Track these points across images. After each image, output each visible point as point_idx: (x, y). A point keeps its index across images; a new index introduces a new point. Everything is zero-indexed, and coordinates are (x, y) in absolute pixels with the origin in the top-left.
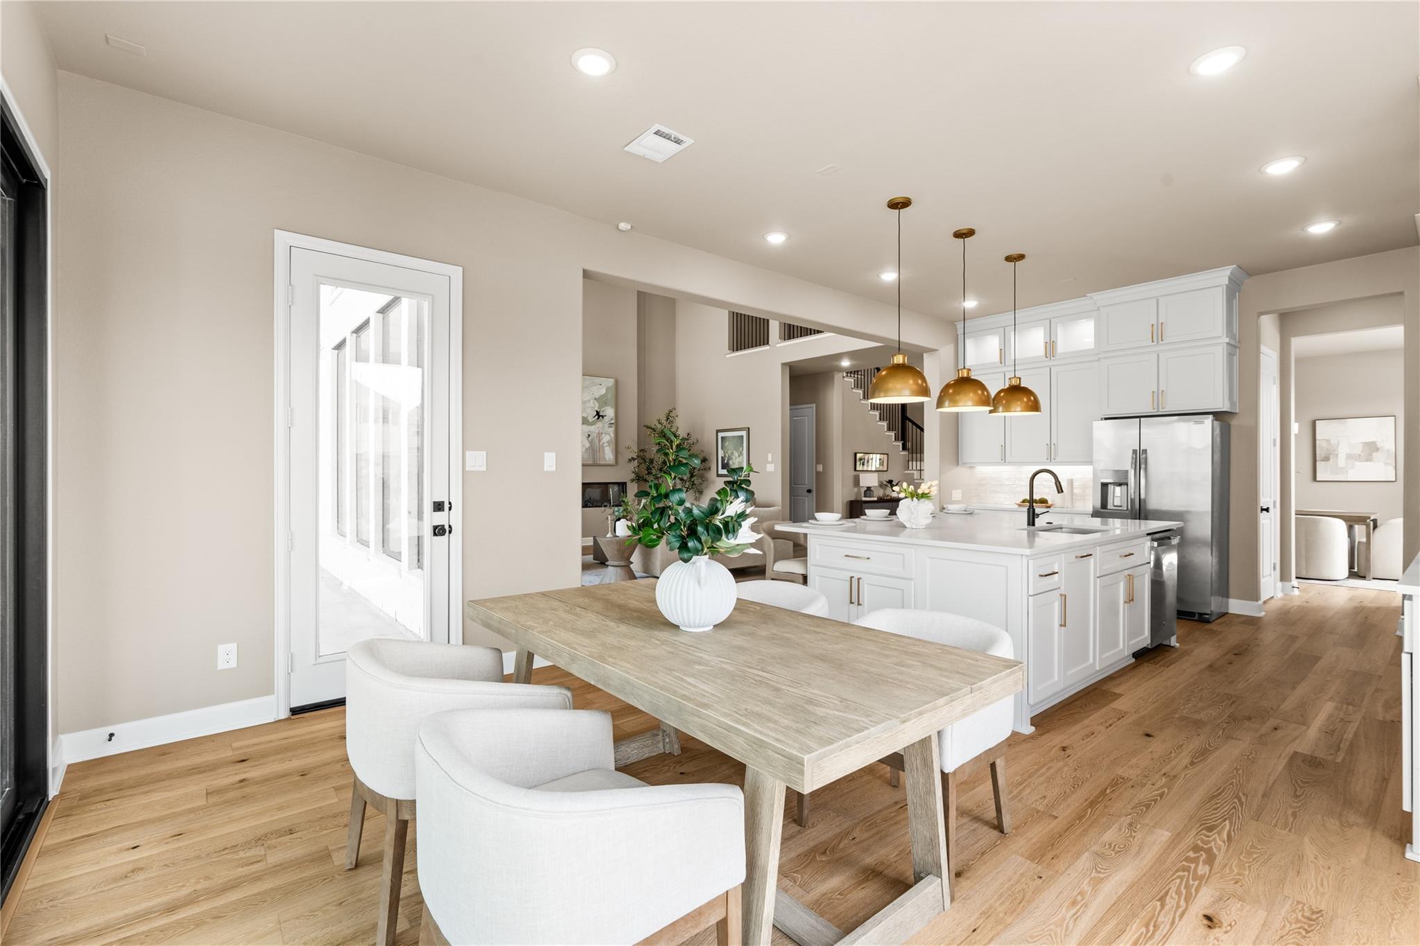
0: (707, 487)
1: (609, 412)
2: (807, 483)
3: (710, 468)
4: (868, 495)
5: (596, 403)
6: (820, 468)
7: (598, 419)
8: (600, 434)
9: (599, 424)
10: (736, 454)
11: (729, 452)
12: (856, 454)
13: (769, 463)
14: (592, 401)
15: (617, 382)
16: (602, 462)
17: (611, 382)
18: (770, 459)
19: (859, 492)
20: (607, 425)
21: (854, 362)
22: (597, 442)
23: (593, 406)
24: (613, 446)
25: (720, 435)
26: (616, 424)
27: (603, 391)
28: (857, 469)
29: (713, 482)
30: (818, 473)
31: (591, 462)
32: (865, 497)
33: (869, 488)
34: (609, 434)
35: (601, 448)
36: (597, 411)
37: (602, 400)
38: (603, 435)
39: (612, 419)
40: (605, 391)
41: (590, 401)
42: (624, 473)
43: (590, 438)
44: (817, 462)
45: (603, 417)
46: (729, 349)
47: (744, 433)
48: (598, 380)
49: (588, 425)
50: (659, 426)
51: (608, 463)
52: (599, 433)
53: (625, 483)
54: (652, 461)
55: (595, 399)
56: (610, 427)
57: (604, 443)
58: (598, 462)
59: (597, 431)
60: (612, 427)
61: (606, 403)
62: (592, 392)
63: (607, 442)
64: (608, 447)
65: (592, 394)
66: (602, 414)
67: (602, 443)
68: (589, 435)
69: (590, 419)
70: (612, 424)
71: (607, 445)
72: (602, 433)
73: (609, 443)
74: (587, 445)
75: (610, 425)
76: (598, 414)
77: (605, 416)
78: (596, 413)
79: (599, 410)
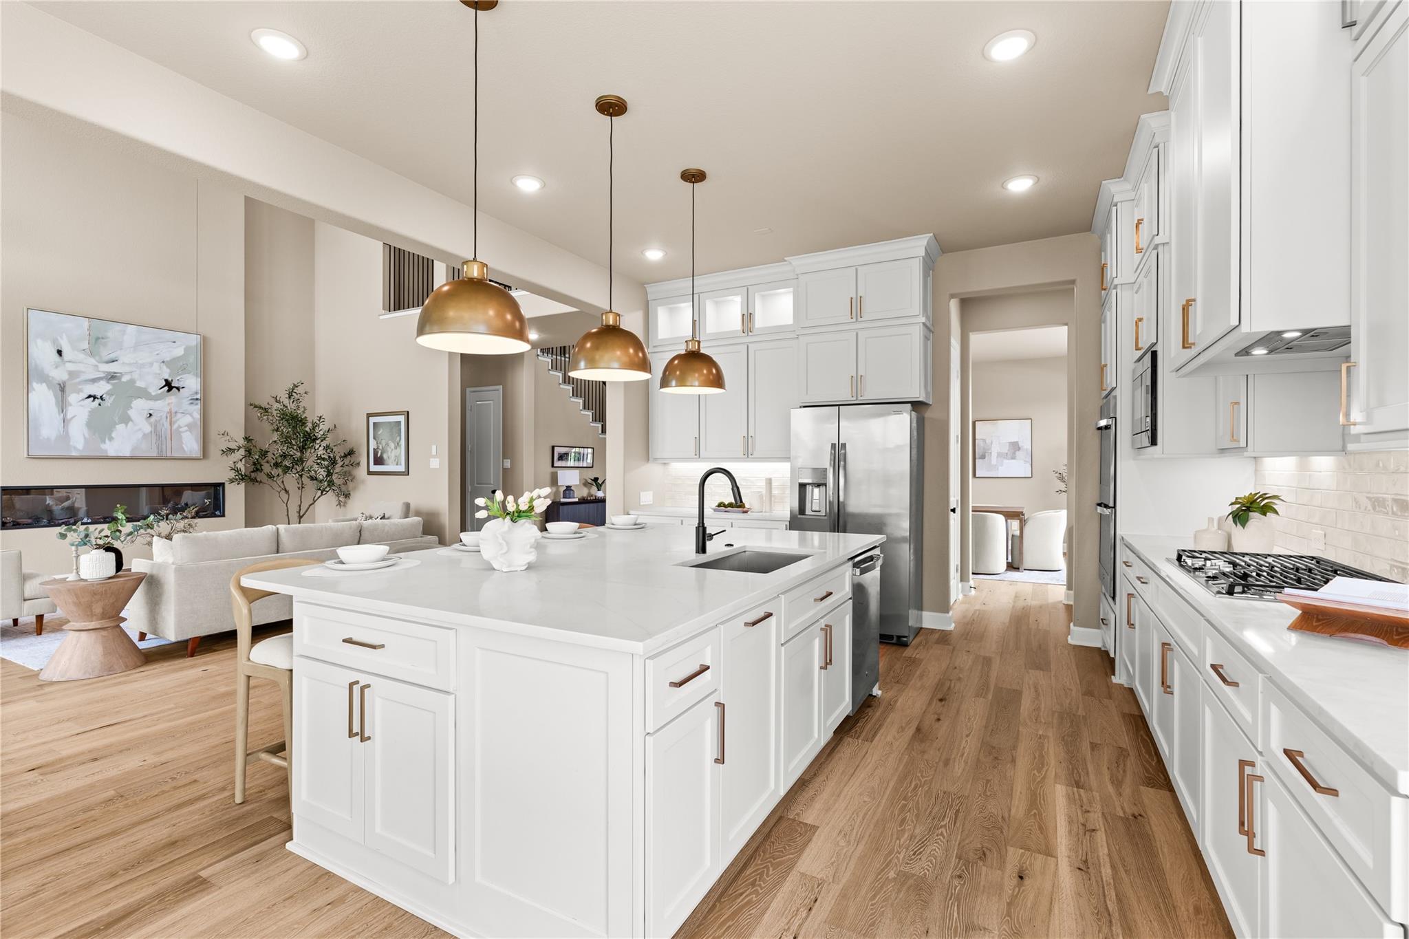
0: (355, 488)
1: (191, 383)
2: (492, 482)
3: (358, 464)
4: (571, 496)
5: (165, 367)
6: (507, 464)
7: (169, 391)
8: (171, 415)
9: (172, 398)
10: (392, 445)
11: (384, 443)
12: (553, 448)
13: (434, 457)
14: (156, 366)
15: (205, 341)
16: (176, 455)
17: (194, 340)
18: (434, 452)
19: (556, 493)
20: (186, 402)
21: (543, 336)
22: (167, 425)
23: (158, 372)
24: (198, 431)
25: (372, 420)
26: (204, 400)
27: (179, 352)
28: (555, 465)
29: (363, 482)
30: (505, 470)
31: (155, 454)
32: (564, 498)
33: (568, 488)
34: (191, 415)
35: (174, 434)
36: (166, 381)
37: (178, 366)
38: (179, 415)
39: (197, 393)
40: (183, 353)
41: (151, 364)
42: (216, 471)
43: (152, 419)
44: (505, 457)
45: (178, 389)
46: (384, 309)
47: (402, 418)
48: (169, 335)
49: (147, 399)
50: (276, 406)
51: (188, 455)
52: (170, 412)
53: (223, 485)
54: (264, 454)
55: (163, 362)
56: (192, 403)
57: (180, 427)
58: (169, 454)
59: (167, 409)
60: (197, 404)
61: (184, 370)
62: (157, 352)
63: (186, 426)
64: (188, 433)
65: (158, 354)
66: (177, 386)
67: (175, 427)
68: (151, 415)
69: (154, 391)
70: (197, 399)
71: (187, 431)
72: (176, 413)
73: (190, 427)
74: (147, 428)
75: (191, 401)
76: (169, 385)
77: (183, 388)
78: (164, 383)
79: (170, 379)
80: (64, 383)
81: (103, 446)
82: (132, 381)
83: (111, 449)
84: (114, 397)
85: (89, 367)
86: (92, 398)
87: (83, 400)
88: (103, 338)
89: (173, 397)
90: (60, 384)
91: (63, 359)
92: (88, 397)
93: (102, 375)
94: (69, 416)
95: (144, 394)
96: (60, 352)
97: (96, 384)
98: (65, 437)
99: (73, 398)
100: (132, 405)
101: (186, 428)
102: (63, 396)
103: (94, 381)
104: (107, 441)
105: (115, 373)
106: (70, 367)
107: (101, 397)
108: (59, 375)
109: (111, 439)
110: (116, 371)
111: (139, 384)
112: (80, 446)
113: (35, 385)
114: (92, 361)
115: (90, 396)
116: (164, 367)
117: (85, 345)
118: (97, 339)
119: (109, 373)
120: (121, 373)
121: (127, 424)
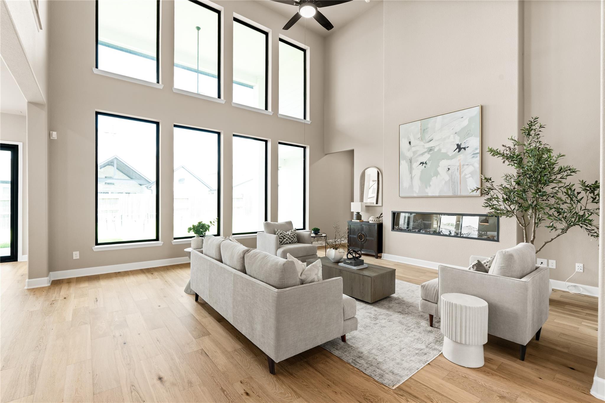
7: (459, 151)
8: (460, 168)
14: (452, 137)
15: (483, 109)
16: (463, 194)
17: (477, 110)
20: (469, 157)
22: (458, 174)
23: (453, 140)
24: (477, 176)
26: (482, 153)
27: (465, 123)
31: (451, 194)
34: (472, 165)
35: (462, 180)
36: (458, 145)
37: (466, 133)
38: (465, 167)
39: (476, 149)
40: (467, 123)
41: (449, 137)
43: (450, 171)
45: (465, 148)
48: (459, 114)
49: (447, 159)
51: (471, 194)
52: (460, 165)
55: (456, 133)
56: (473, 157)
57: (466, 175)
58: (459, 194)
59: (458, 164)
60: (477, 157)
61: (469, 135)
62: (452, 128)
63: (469, 174)
64: (471, 178)
65: (453, 129)
66: (464, 147)
67: (463, 175)
68: (449, 169)
69: (451, 153)
70: (477, 153)
71: (470, 177)
72: (463, 165)
73: (472, 174)
74: (447, 178)
75: (473, 156)
76: (459, 147)
77: (467, 147)
78: (456, 147)
79: (460, 144)
80: (411, 158)
81: (427, 190)
82: (440, 150)
83: (430, 192)
84: (431, 161)
85: (420, 146)
86: (422, 164)
87: (418, 165)
88: (426, 129)
89: (461, 155)
90: (410, 159)
91: (411, 146)
92: (420, 164)
93: (426, 150)
94: (413, 176)
95: (446, 157)
96: (410, 143)
97: (424, 156)
98: (411, 186)
99: (415, 165)
100: (440, 165)
101: (470, 175)
102: (411, 164)
103: (422, 154)
104: (428, 187)
105: (432, 147)
106: (414, 149)
107: (426, 162)
108: (409, 154)
109: (430, 186)
110: (432, 146)
111: (443, 151)
112: (417, 191)
113: (402, 162)
114: (422, 143)
115: (421, 163)
116: (456, 136)
117: (419, 136)
118: (424, 130)
119: (429, 148)
120: (434, 147)
121: (437, 177)
